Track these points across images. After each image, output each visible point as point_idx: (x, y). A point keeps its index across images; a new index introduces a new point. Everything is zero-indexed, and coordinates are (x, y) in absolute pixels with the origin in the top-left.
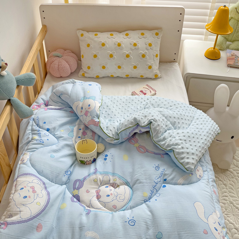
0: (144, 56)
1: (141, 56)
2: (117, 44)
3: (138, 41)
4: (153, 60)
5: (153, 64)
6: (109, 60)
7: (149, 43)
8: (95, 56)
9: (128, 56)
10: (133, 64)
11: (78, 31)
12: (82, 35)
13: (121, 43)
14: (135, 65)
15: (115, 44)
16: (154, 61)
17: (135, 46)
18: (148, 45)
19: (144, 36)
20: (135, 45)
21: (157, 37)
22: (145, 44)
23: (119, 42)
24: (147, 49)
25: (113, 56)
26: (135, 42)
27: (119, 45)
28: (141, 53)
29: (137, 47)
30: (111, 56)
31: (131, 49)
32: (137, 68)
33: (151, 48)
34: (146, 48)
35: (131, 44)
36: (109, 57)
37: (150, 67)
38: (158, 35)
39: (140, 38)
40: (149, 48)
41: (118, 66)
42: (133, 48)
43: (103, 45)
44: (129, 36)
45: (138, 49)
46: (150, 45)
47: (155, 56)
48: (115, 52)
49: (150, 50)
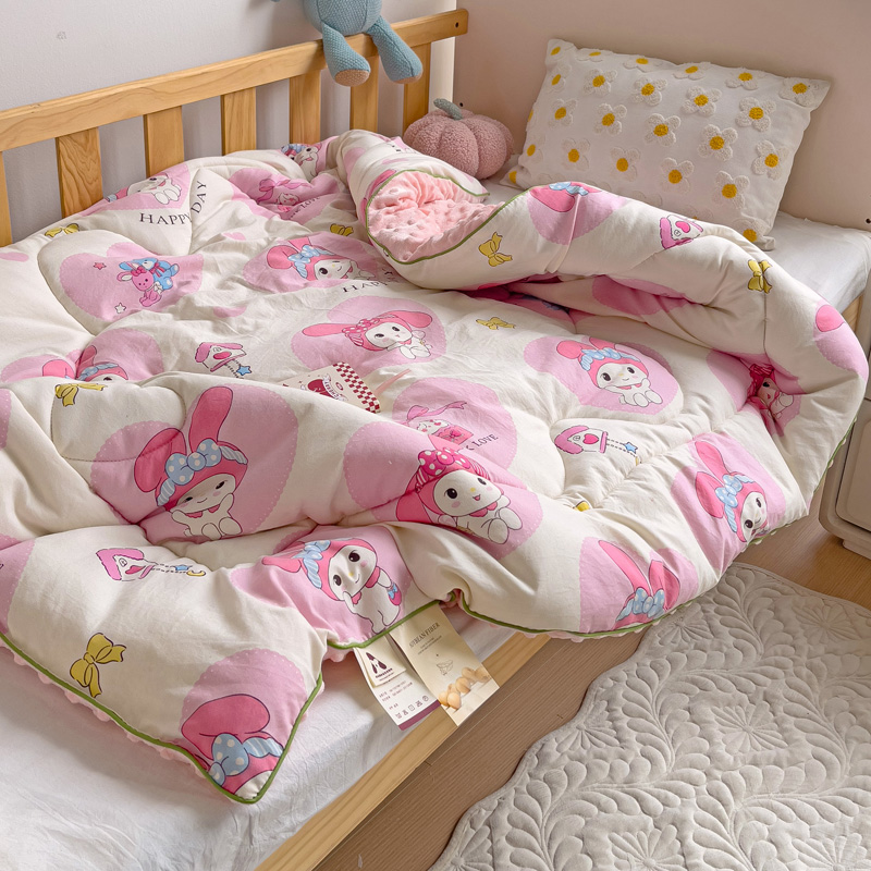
0: (717, 143)
1: (707, 142)
2: (642, 85)
3: (717, 94)
4: (752, 169)
5: (744, 181)
6: (597, 131)
7: (753, 106)
8: (561, 113)
9: (661, 130)
10: (672, 162)
11: (551, 42)
12: (556, 51)
13: (656, 85)
14: (676, 164)
15: (636, 85)
16: (754, 173)
17: (699, 104)
18: (747, 112)
19: (747, 83)
20: (702, 100)
21: (794, 94)
22: (740, 107)
23: (651, 81)
24: (738, 124)
25: (612, 121)
26: (704, 91)
27: (648, 90)
28: (711, 130)
29: (703, 109)
30: (609, 120)
31: (683, 113)
32: (681, 182)
33: (753, 126)
34: (736, 121)
35: (688, 96)
36: (600, 120)
37: (729, 191)
38: (802, 91)
39: (731, 84)
40: (749, 121)
41: (618, 158)
42: (691, 108)
43: (599, 81)
44: (693, 75)
45: (707, 115)
46: (756, 114)
47: (763, 159)
48: (623, 110)
49: (750, 131)
